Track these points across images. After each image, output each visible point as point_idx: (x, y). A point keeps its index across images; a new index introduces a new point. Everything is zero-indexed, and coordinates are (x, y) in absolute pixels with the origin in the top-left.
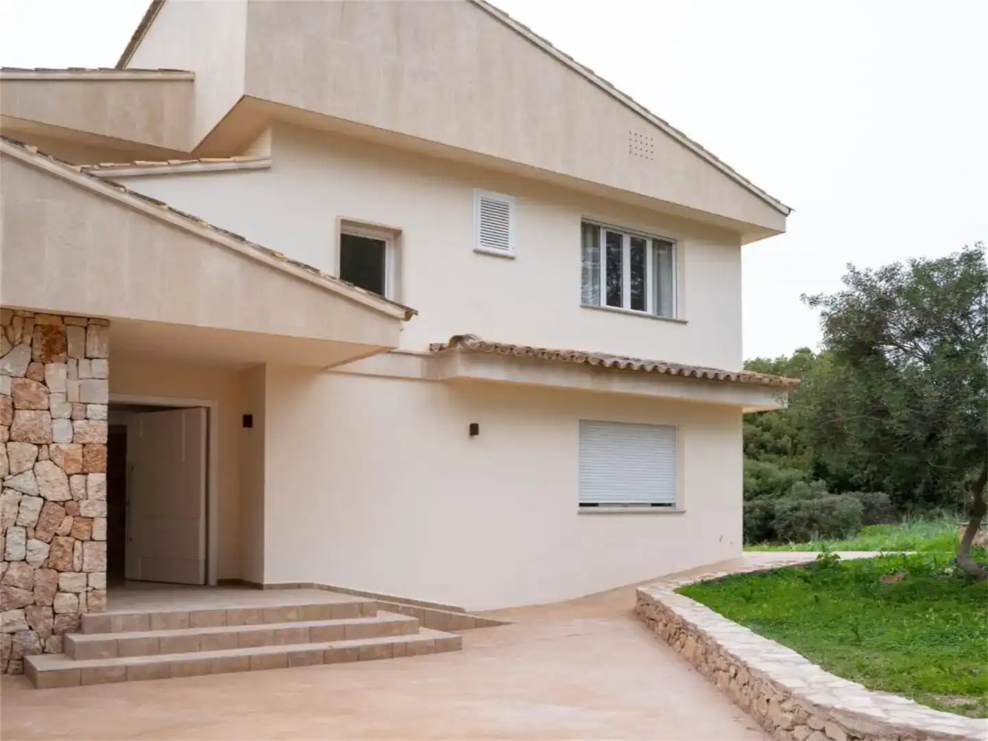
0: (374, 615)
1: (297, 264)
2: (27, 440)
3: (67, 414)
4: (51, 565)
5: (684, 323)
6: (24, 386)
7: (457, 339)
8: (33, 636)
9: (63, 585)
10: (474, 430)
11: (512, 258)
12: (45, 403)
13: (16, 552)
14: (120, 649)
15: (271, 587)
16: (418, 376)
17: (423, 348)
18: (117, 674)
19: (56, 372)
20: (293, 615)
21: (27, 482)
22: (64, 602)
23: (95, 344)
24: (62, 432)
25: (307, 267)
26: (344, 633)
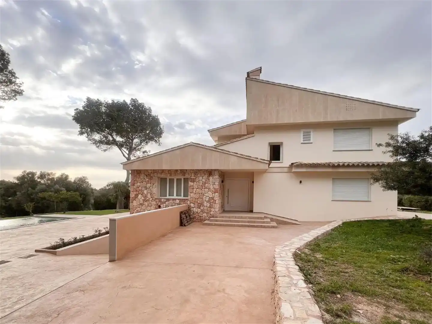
0: (264, 219)
1: (247, 156)
2: (207, 188)
3: (212, 184)
4: (210, 207)
5: (372, 150)
6: (207, 180)
7: (292, 164)
8: (207, 217)
9: (212, 210)
10: (301, 182)
11: (312, 143)
12: (209, 183)
13: (205, 205)
14: (217, 221)
15: (254, 212)
16: (286, 171)
17: (288, 166)
18: (214, 224)
19: (211, 178)
20: (248, 218)
21: (207, 195)
22: (212, 213)
23: (216, 173)
24: (211, 187)
25: (249, 156)
26: (254, 222)
